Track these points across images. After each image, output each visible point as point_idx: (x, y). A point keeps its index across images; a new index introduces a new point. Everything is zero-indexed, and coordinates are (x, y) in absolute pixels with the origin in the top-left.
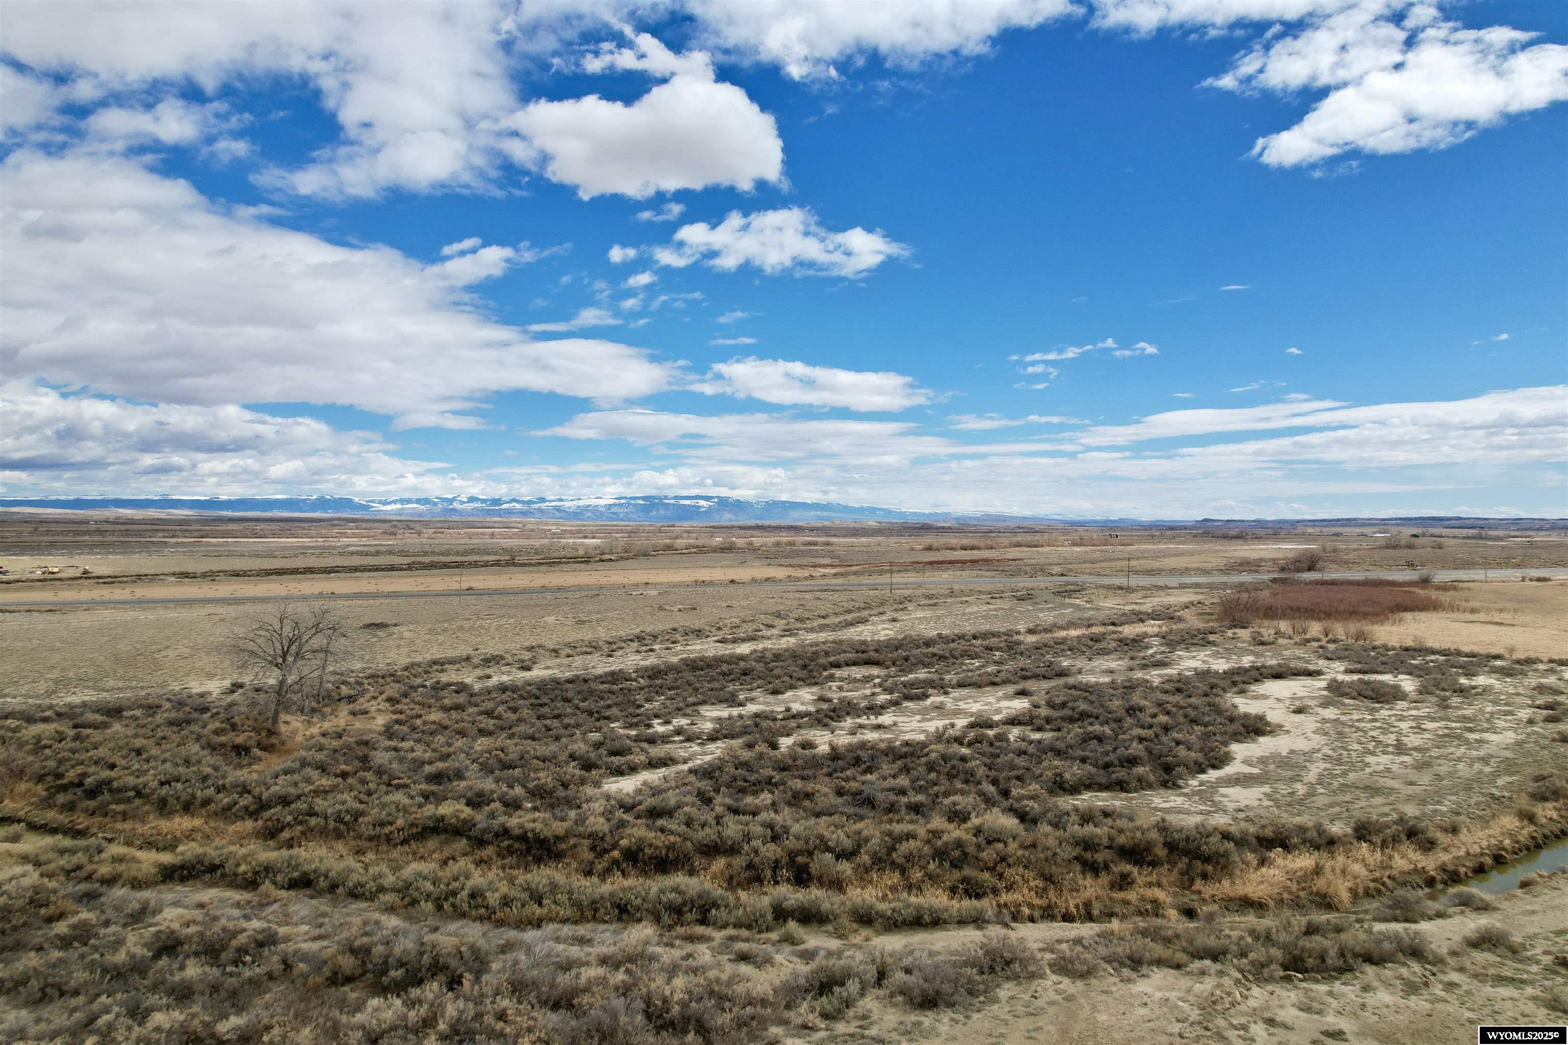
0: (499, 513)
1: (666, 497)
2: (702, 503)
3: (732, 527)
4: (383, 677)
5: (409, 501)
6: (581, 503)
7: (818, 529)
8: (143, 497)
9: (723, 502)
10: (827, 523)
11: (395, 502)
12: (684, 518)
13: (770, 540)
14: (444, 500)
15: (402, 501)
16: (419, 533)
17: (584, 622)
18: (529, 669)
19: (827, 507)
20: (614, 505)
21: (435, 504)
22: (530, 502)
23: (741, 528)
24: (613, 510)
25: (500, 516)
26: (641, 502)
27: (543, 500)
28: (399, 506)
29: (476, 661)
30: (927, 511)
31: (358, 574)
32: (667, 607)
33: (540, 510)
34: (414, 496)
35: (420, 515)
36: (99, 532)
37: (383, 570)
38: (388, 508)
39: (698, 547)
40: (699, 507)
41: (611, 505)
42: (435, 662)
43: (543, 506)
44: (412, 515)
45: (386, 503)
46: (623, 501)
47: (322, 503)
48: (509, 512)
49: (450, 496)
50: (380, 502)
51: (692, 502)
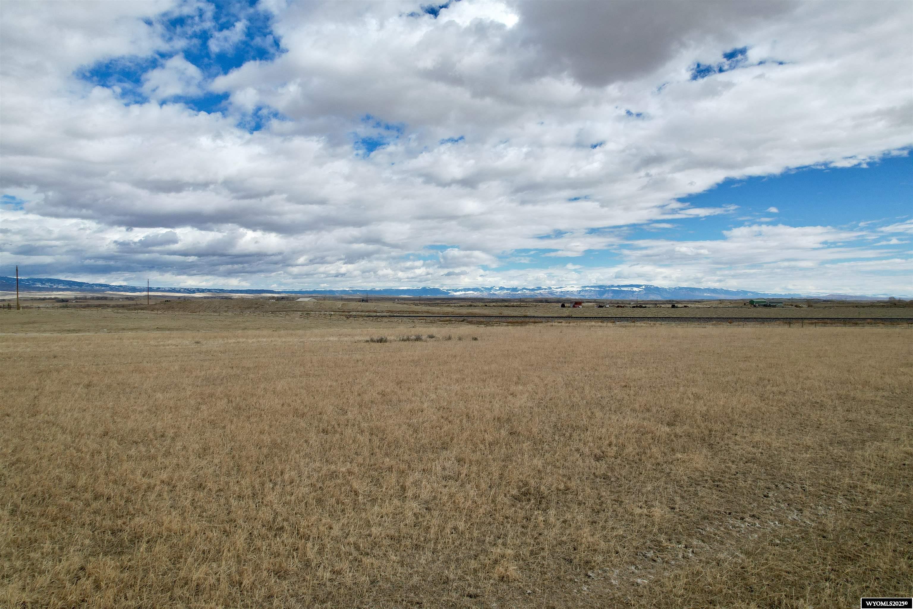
1: (613, 286)
2: (635, 289)
5: (469, 290)
6: (563, 290)
11: (461, 290)
14: (486, 289)
15: (465, 290)
20: (583, 291)
21: (482, 291)
22: (533, 290)
24: (582, 294)
26: (598, 289)
27: (539, 288)
28: (464, 292)
30: (783, 293)
33: (541, 294)
38: (458, 293)
40: (633, 292)
41: (580, 291)
45: (456, 291)
46: (587, 288)
49: (489, 287)
50: (453, 290)
51: (629, 289)
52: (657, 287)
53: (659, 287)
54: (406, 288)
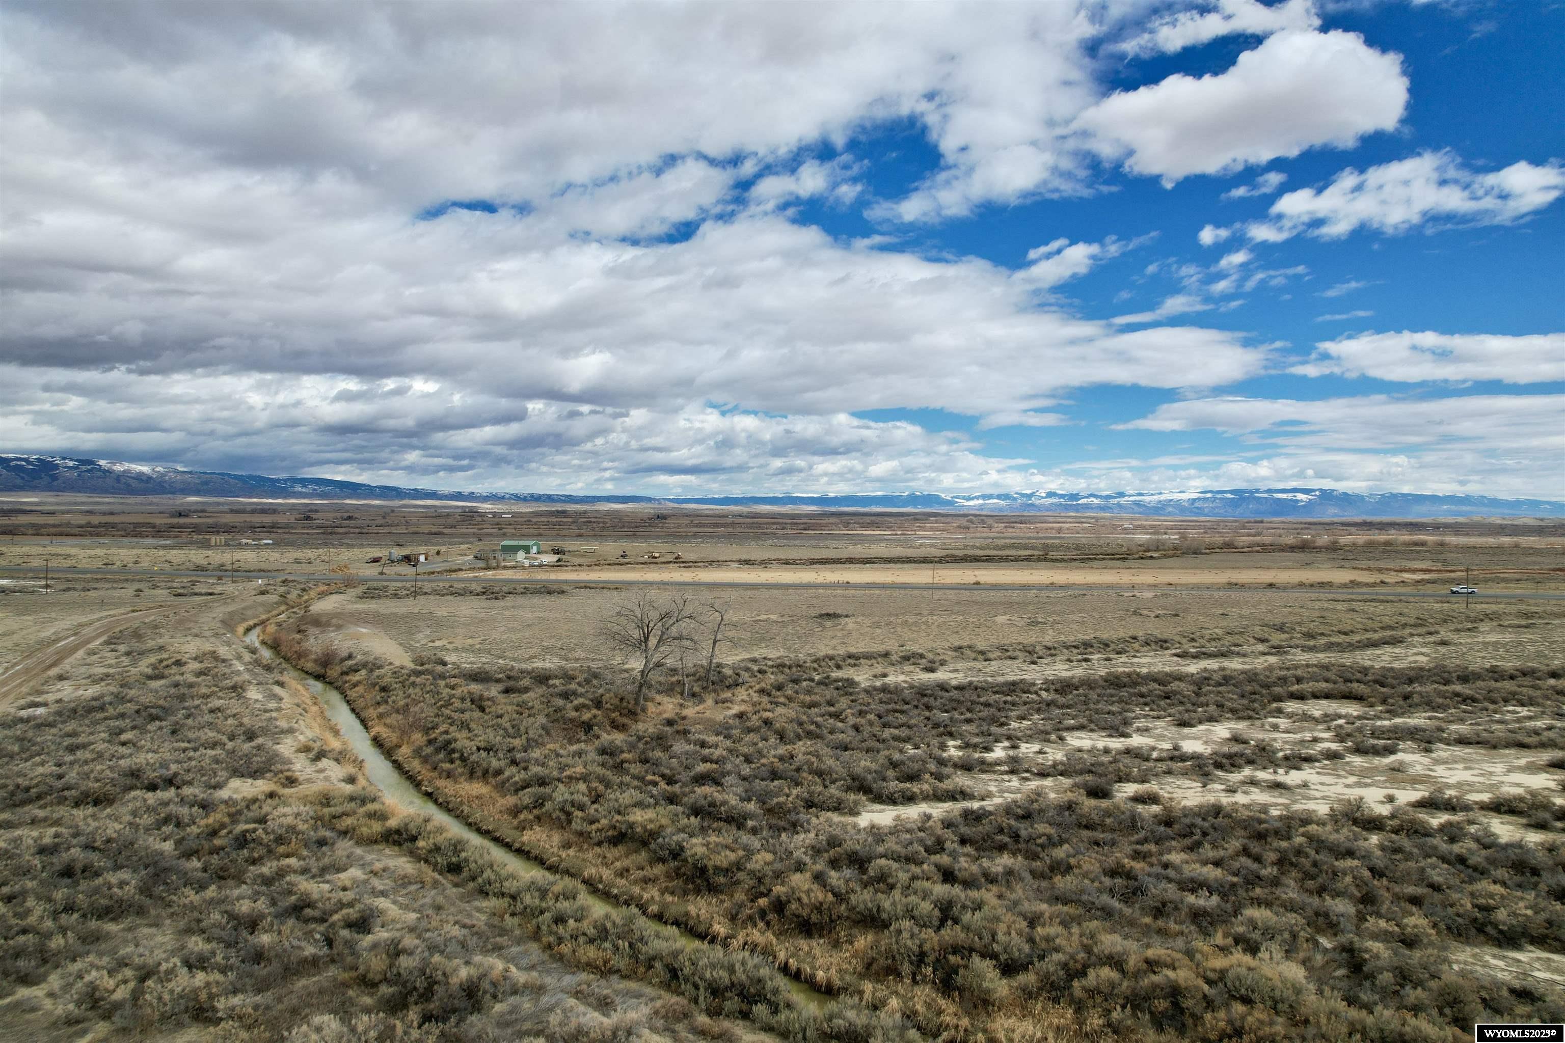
0: (1077, 508)
1: (1258, 491)
2: (1300, 496)
3: (1333, 524)
4: (790, 667)
5: (990, 497)
6: (1162, 497)
7: (1446, 526)
8: (771, 495)
9: (1327, 496)
10: (1461, 519)
11: (977, 498)
12: (1276, 513)
13: (1361, 538)
14: (1023, 495)
15: (984, 497)
16: (990, 527)
17: (1037, 623)
18: (932, 670)
19: (1466, 500)
20: (1199, 499)
21: (1015, 499)
22: (1108, 497)
23: (1343, 524)
24: (1196, 505)
25: (1077, 511)
26: (1229, 496)
27: (1121, 495)
28: (981, 501)
29: (894, 658)
31: (892, 565)
32: (1145, 612)
33: (1119, 505)
34: (996, 492)
35: (1000, 510)
36: (733, 524)
37: (915, 562)
38: (971, 503)
39: (1264, 545)
40: (1297, 501)
41: (1194, 500)
42: (850, 656)
43: (1122, 500)
44: (992, 510)
45: (969, 499)
46: (1209, 495)
47: (913, 499)
48: (1087, 507)
49: (1028, 492)
50: (964, 498)
51: (1288, 496)
52: (1345, 494)
53: (1350, 492)
54: (879, 493)
